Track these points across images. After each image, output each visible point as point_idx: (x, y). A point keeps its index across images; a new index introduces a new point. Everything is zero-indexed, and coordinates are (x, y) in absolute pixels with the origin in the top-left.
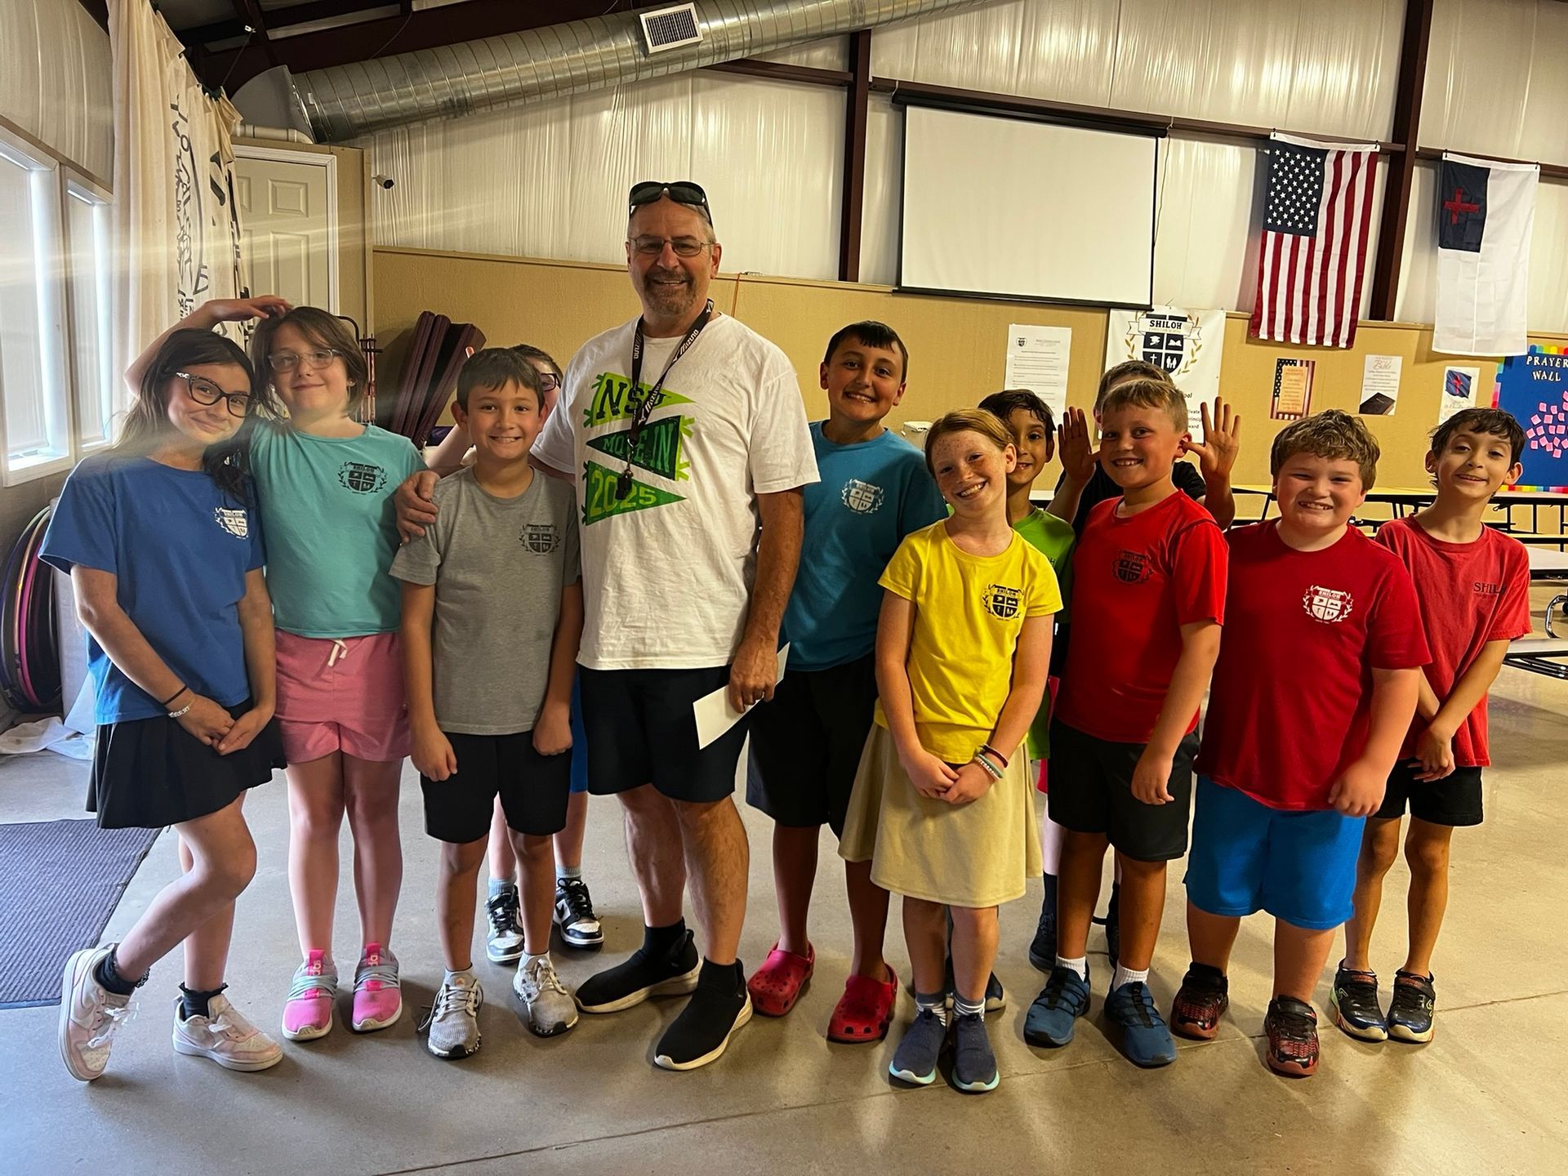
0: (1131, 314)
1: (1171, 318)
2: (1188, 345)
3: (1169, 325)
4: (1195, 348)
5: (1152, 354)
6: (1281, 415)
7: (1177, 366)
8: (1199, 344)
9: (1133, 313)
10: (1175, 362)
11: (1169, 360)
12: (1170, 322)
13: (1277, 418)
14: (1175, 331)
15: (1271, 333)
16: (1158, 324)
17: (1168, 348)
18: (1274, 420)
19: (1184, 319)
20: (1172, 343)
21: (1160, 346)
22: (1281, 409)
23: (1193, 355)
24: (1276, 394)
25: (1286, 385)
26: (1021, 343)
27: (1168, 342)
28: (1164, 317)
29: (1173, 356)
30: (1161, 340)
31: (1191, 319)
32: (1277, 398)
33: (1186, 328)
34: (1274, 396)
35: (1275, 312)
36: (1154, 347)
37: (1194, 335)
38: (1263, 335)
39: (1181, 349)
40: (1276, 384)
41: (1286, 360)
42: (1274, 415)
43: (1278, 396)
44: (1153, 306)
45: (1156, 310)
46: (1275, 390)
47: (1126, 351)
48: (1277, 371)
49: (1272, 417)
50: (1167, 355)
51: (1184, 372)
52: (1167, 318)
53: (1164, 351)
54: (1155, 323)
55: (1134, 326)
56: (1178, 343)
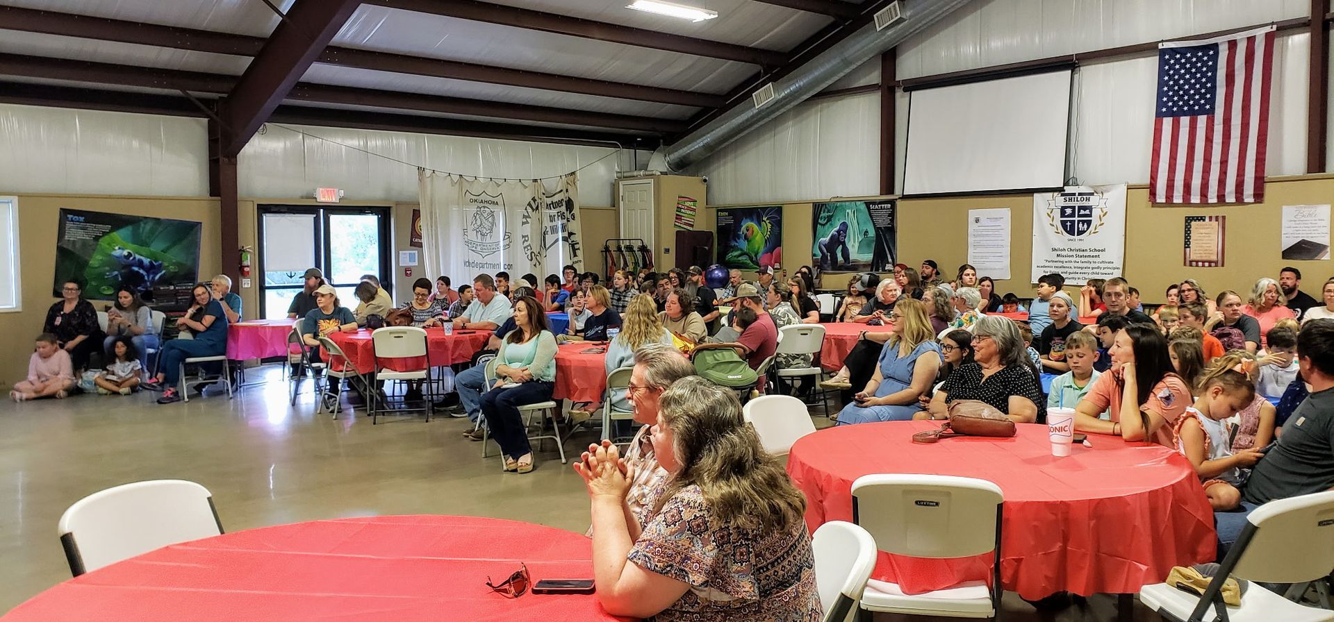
0: (1049, 195)
1: (1080, 194)
2: (1097, 213)
3: (1079, 199)
4: (1103, 214)
5: (1067, 221)
6: (1194, 264)
7: (1088, 229)
8: (1106, 210)
9: (1051, 194)
10: (1086, 226)
11: (1081, 225)
12: (1079, 197)
13: (1191, 265)
14: (1085, 204)
15: (1169, 197)
16: (1070, 200)
17: (1079, 216)
18: (1188, 268)
19: (1092, 194)
20: (1083, 212)
21: (1073, 215)
22: (1193, 257)
23: (1101, 220)
24: (1187, 244)
25: (1196, 238)
26: (977, 221)
27: (1079, 212)
28: (1074, 194)
29: (1083, 222)
30: (1074, 211)
31: (1097, 193)
32: (1188, 249)
33: (1094, 200)
34: (1185, 247)
35: (1173, 180)
36: (1068, 216)
37: (1101, 205)
38: (1161, 199)
39: (1090, 216)
40: (1186, 238)
41: (1193, 217)
42: (1188, 263)
43: (1189, 247)
44: (1065, 188)
45: (1068, 190)
46: (1186, 243)
47: (1047, 221)
48: (1186, 227)
49: (1185, 264)
50: (1079, 221)
51: (1094, 233)
52: (1077, 194)
53: (1076, 219)
54: (1068, 199)
55: (1052, 203)
56: (1087, 212)
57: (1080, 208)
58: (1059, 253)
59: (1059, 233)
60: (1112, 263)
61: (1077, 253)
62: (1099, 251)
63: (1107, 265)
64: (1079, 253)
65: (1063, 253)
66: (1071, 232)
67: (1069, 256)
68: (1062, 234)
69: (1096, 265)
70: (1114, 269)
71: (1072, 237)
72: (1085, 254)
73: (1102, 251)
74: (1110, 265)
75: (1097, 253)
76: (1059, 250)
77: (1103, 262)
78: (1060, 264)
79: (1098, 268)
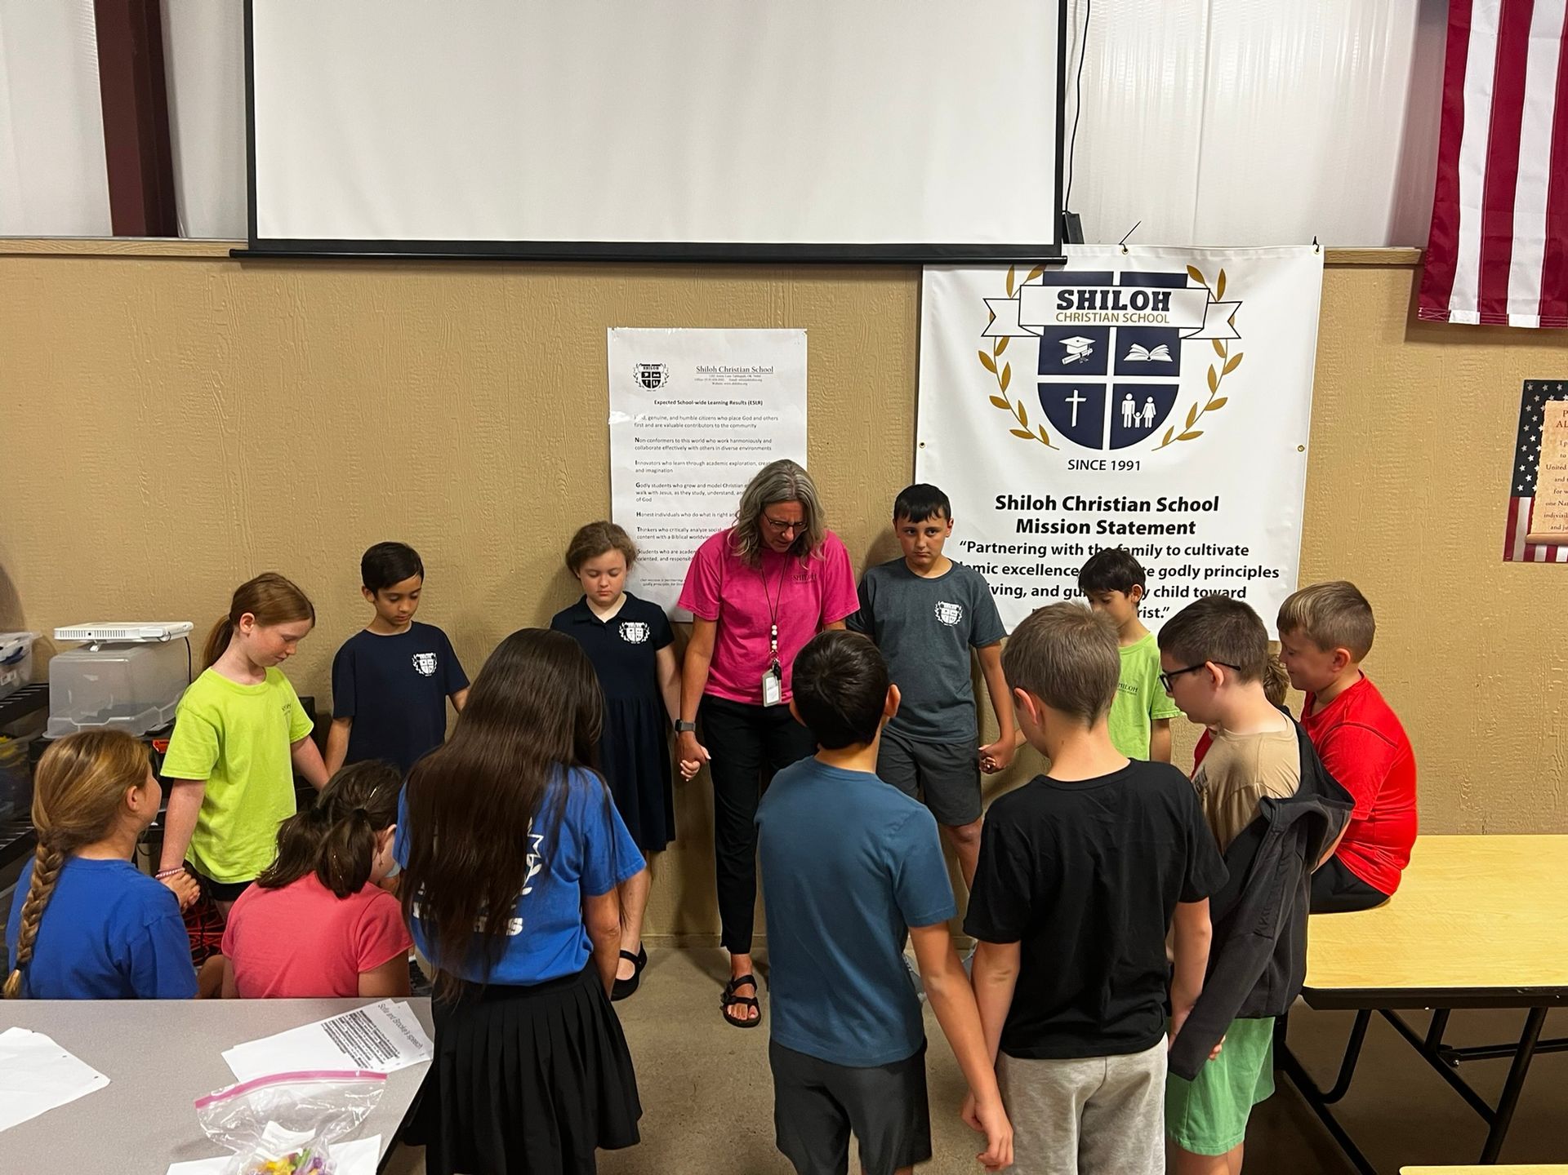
0: (991, 280)
1: (1128, 279)
2: (1195, 357)
3: (1125, 299)
4: (1219, 365)
5: (1069, 389)
6: (1542, 551)
7: (1158, 420)
8: (1232, 350)
9: (999, 275)
10: (1150, 411)
11: (1128, 406)
12: (1126, 293)
13: (1529, 556)
14: (1150, 318)
15: (1493, 299)
16: (1086, 302)
17: (1122, 368)
18: (1518, 567)
19: (1178, 281)
20: (1138, 353)
21: (1094, 365)
22: (1541, 529)
23: (1213, 389)
24: (1524, 482)
25: (1556, 460)
26: (651, 379)
27: (1122, 351)
28: (1105, 278)
29: (1140, 395)
30: (1100, 348)
31: (1198, 276)
32: (1525, 502)
33: (1187, 305)
34: (1516, 496)
35: (1508, 239)
36: (1076, 368)
37: (1217, 326)
38: (1464, 309)
39: (1173, 368)
40: (1520, 458)
41: (1553, 384)
42: (1519, 549)
43: (1532, 494)
44: (1066, 249)
45: (1077, 259)
46: (1518, 478)
47: (977, 386)
48: (1525, 418)
49: (1508, 555)
50: (1120, 392)
51: (1182, 437)
52: (1117, 280)
53: (1110, 380)
54: (1075, 298)
55: (1006, 312)
56: (1161, 354)
57: (1129, 336)
58: (1026, 515)
59: (1029, 436)
60: (1245, 551)
61: (1103, 515)
62: (1195, 506)
63: (1215, 561)
64: (1111, 516)
65: (1046, 516)
66: (1086, 435)
67: (1072, 529)
68: (1046, 441)
69: (1178, 562)
70: (1250, 574)
71: (1088, 454)
72: (1139, 518)
73: (1209, 506)
74: (1235, 562)
75: (1184, 517)
76: (1028, 503)
77: (1206, 550)
78: (1032, 560)
79: (1185, 571)
